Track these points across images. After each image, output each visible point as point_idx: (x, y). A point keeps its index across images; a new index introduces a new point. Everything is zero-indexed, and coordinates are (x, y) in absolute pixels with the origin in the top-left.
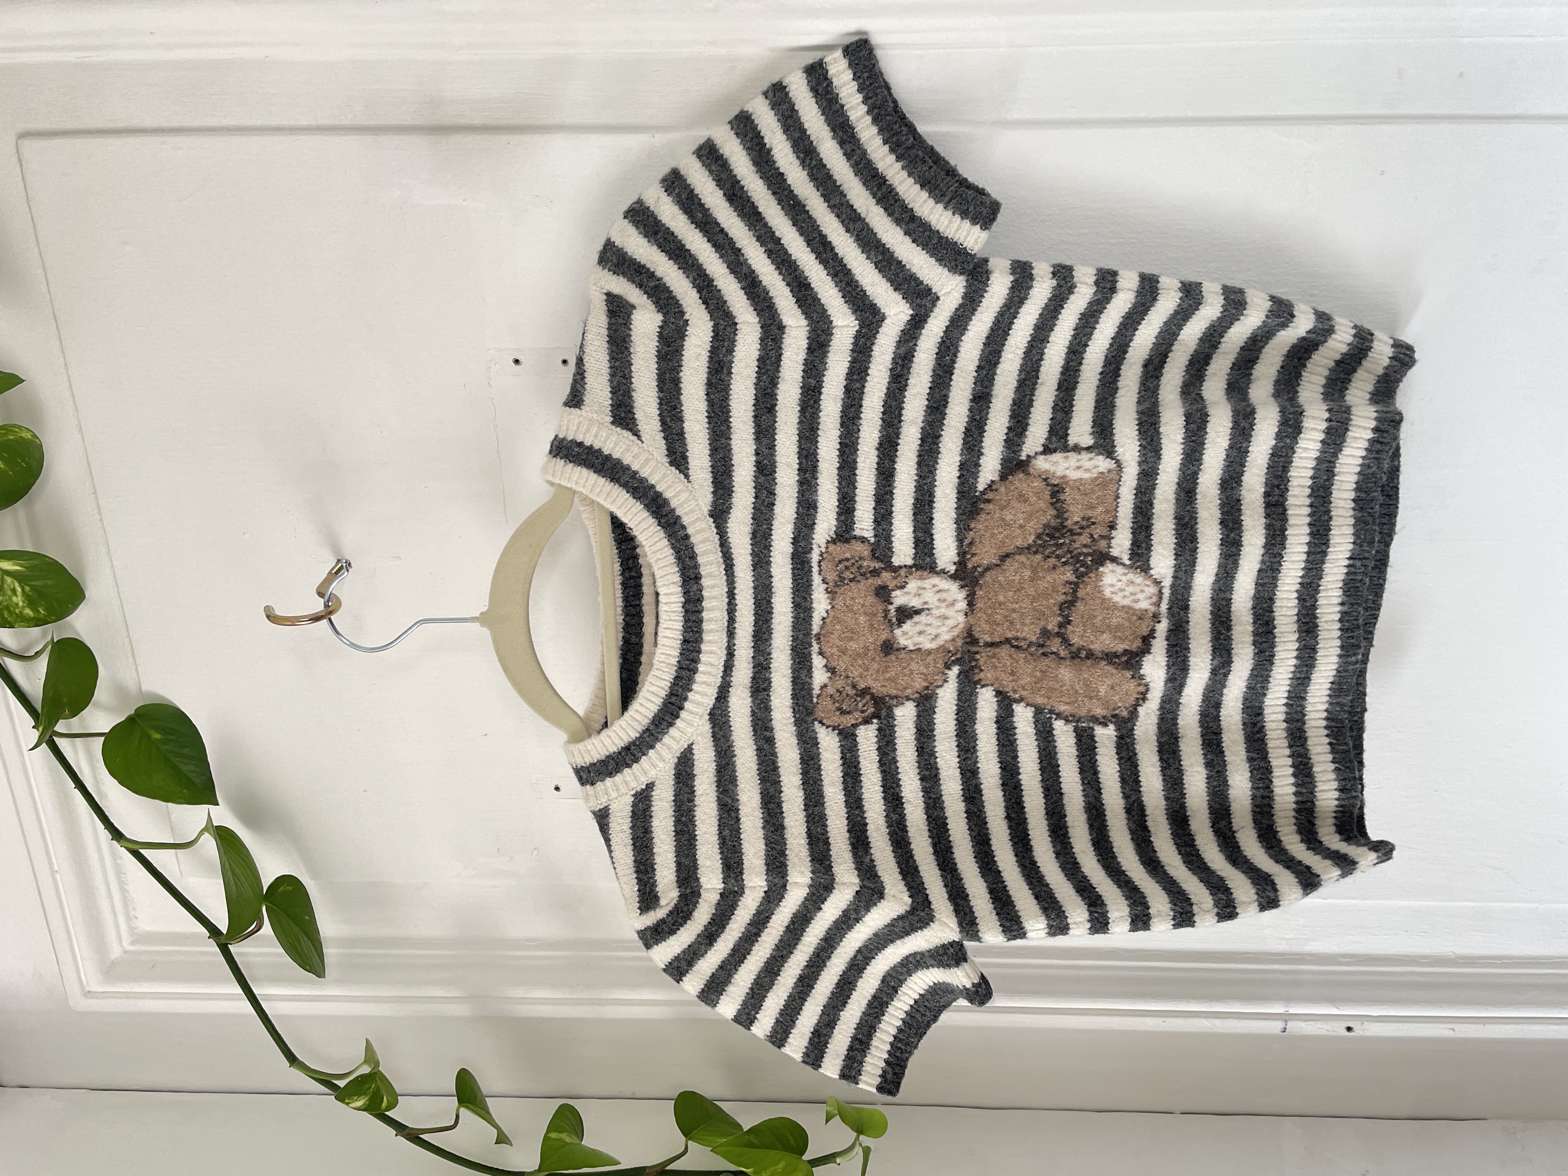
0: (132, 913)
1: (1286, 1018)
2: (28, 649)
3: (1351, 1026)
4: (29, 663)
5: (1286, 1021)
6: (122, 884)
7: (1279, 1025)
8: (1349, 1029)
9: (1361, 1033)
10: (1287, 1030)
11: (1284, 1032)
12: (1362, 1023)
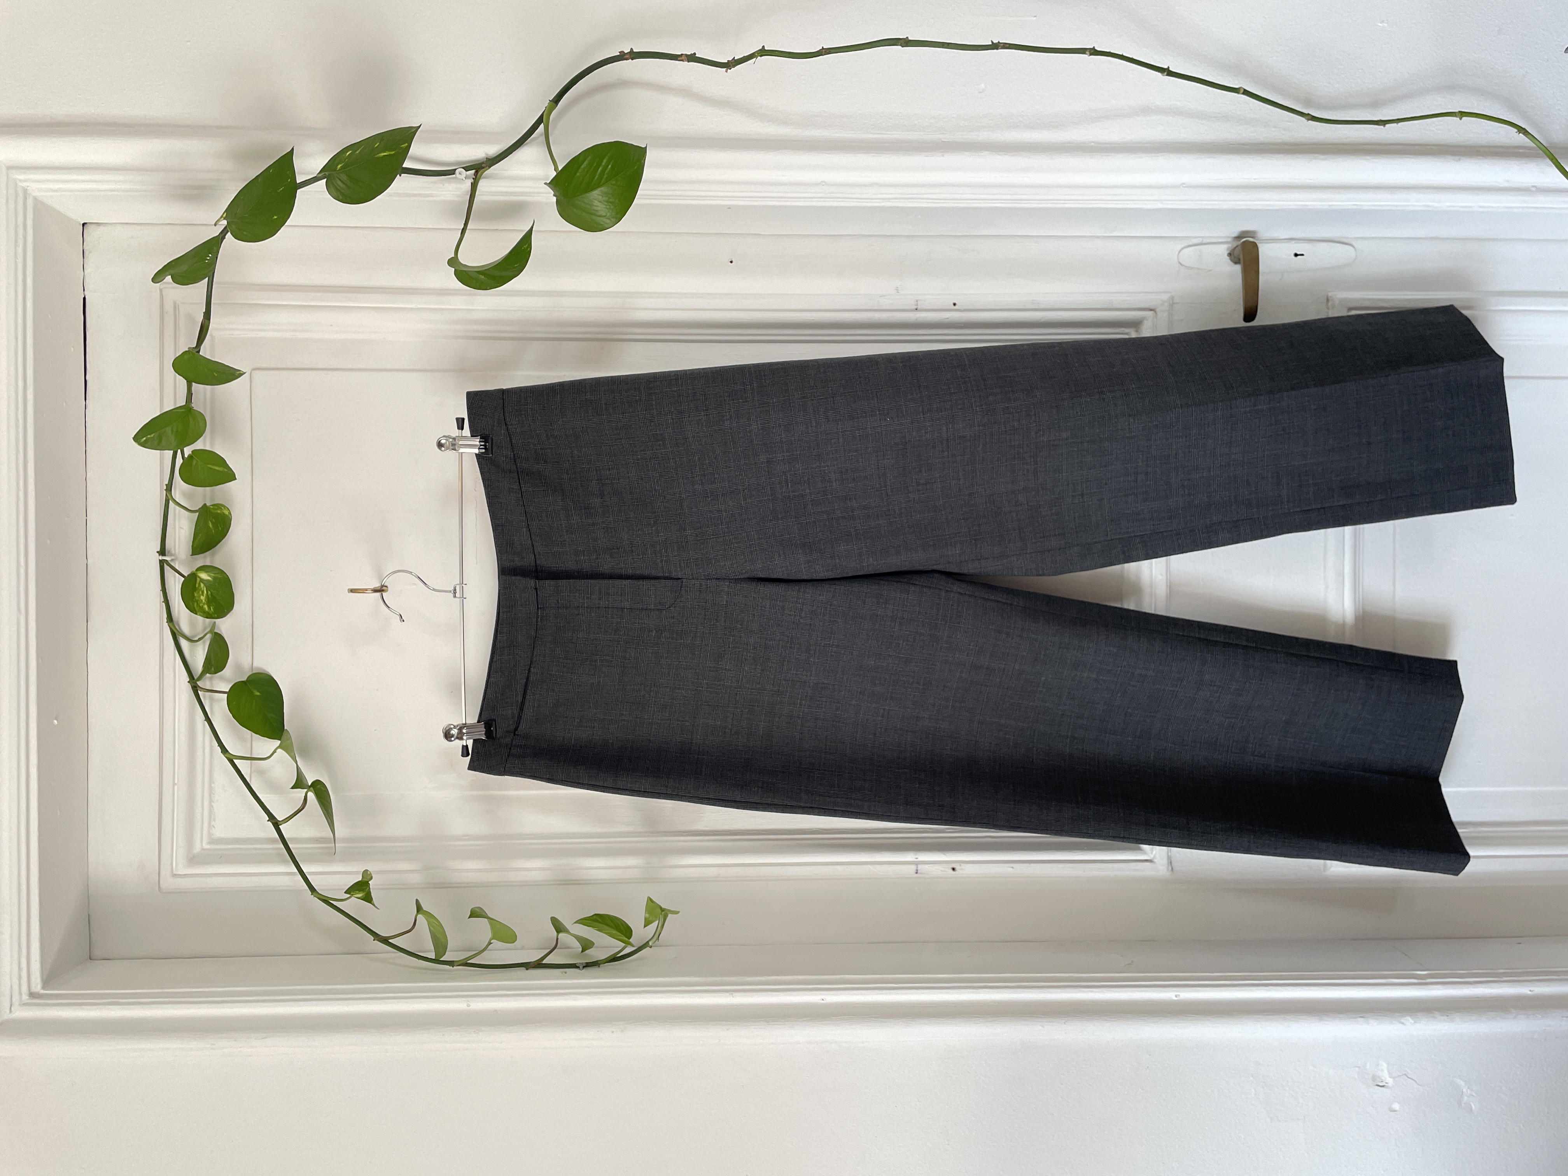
0: (213, 823)
1: (917, 863)
2: (195, 636)
3: (955, 867)
4: (194, 644)
5: (917, 865)
6: (211, 801)
7: (913, 867)
8: (954, 869)
9: (960, 872)
10: (919, 871)
11: (917, 873)
12: (960, 865)
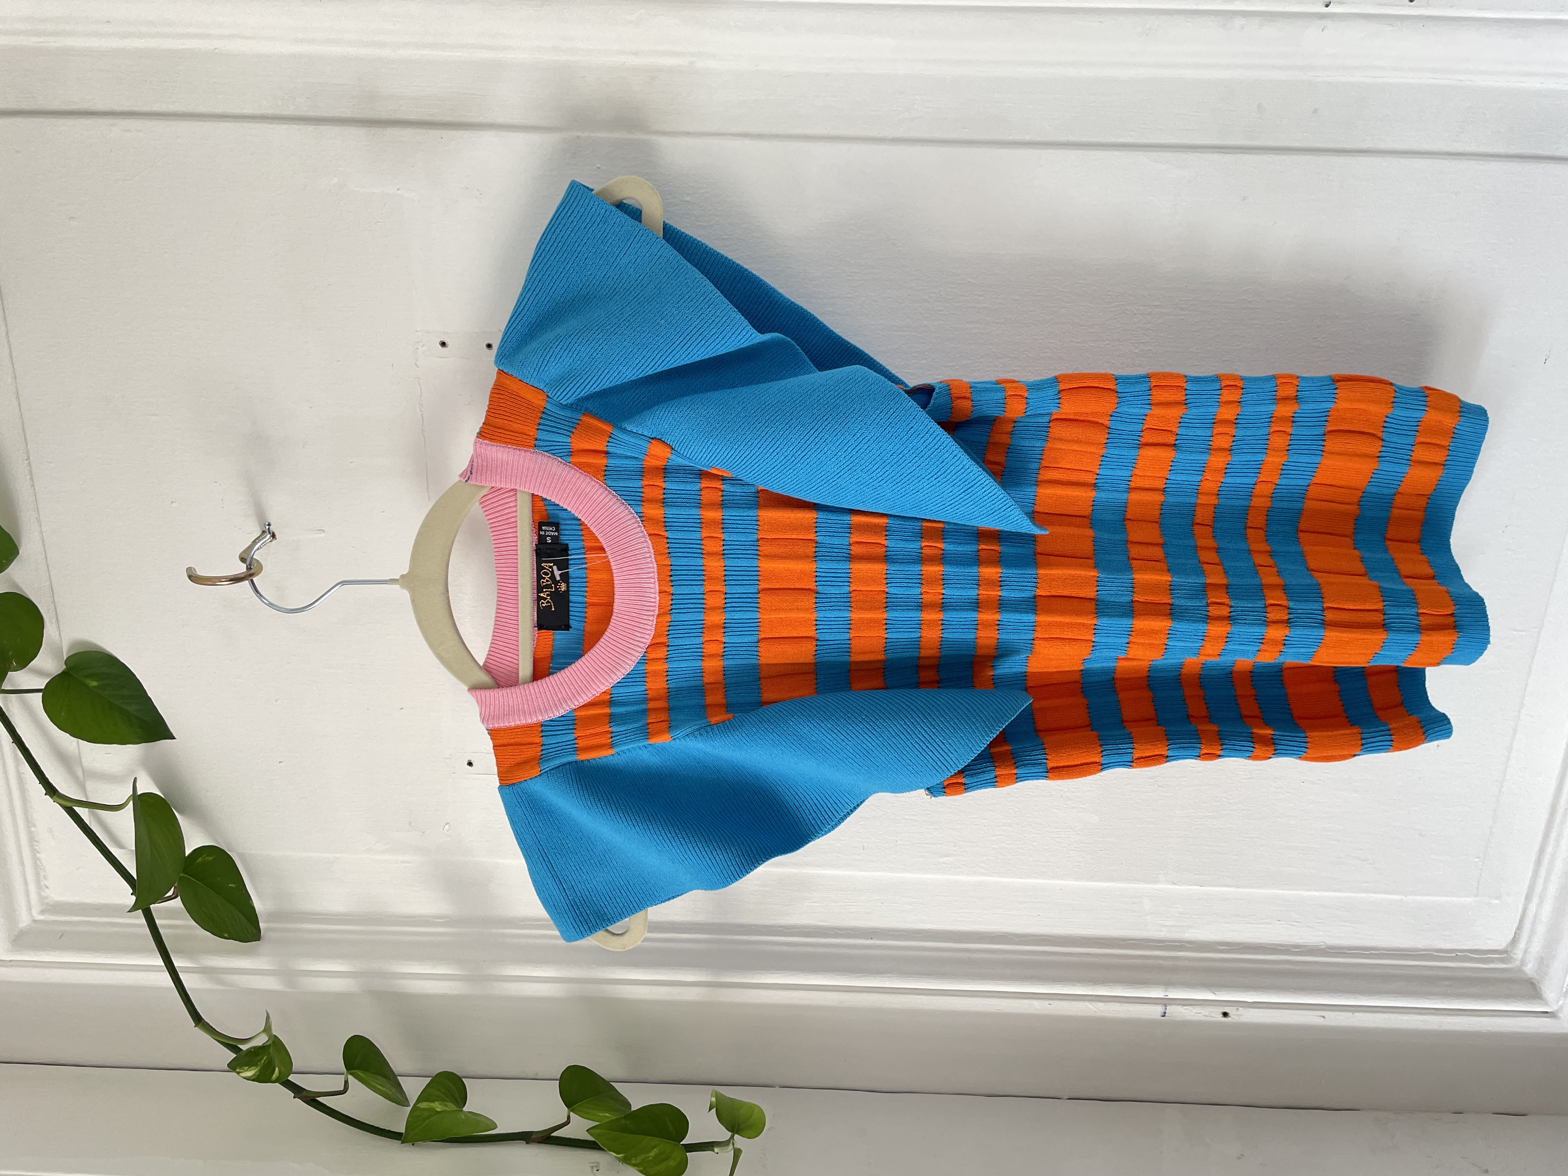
0: (43, 882)
1: (1166, 1002)
3: (1228, 1011)
5: (1166, 1005)
6: (34, 852)
7: (1159, 1009)
8: (1225, 1014)
9: (1237, 1018)
10: (1166, 1014)
11: (1164, 1016)
12: (1238, 1009)
